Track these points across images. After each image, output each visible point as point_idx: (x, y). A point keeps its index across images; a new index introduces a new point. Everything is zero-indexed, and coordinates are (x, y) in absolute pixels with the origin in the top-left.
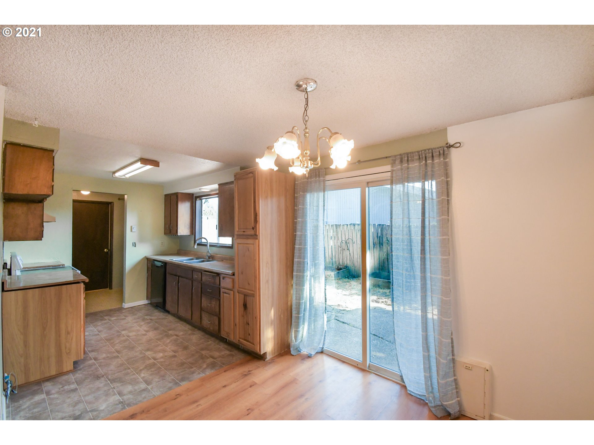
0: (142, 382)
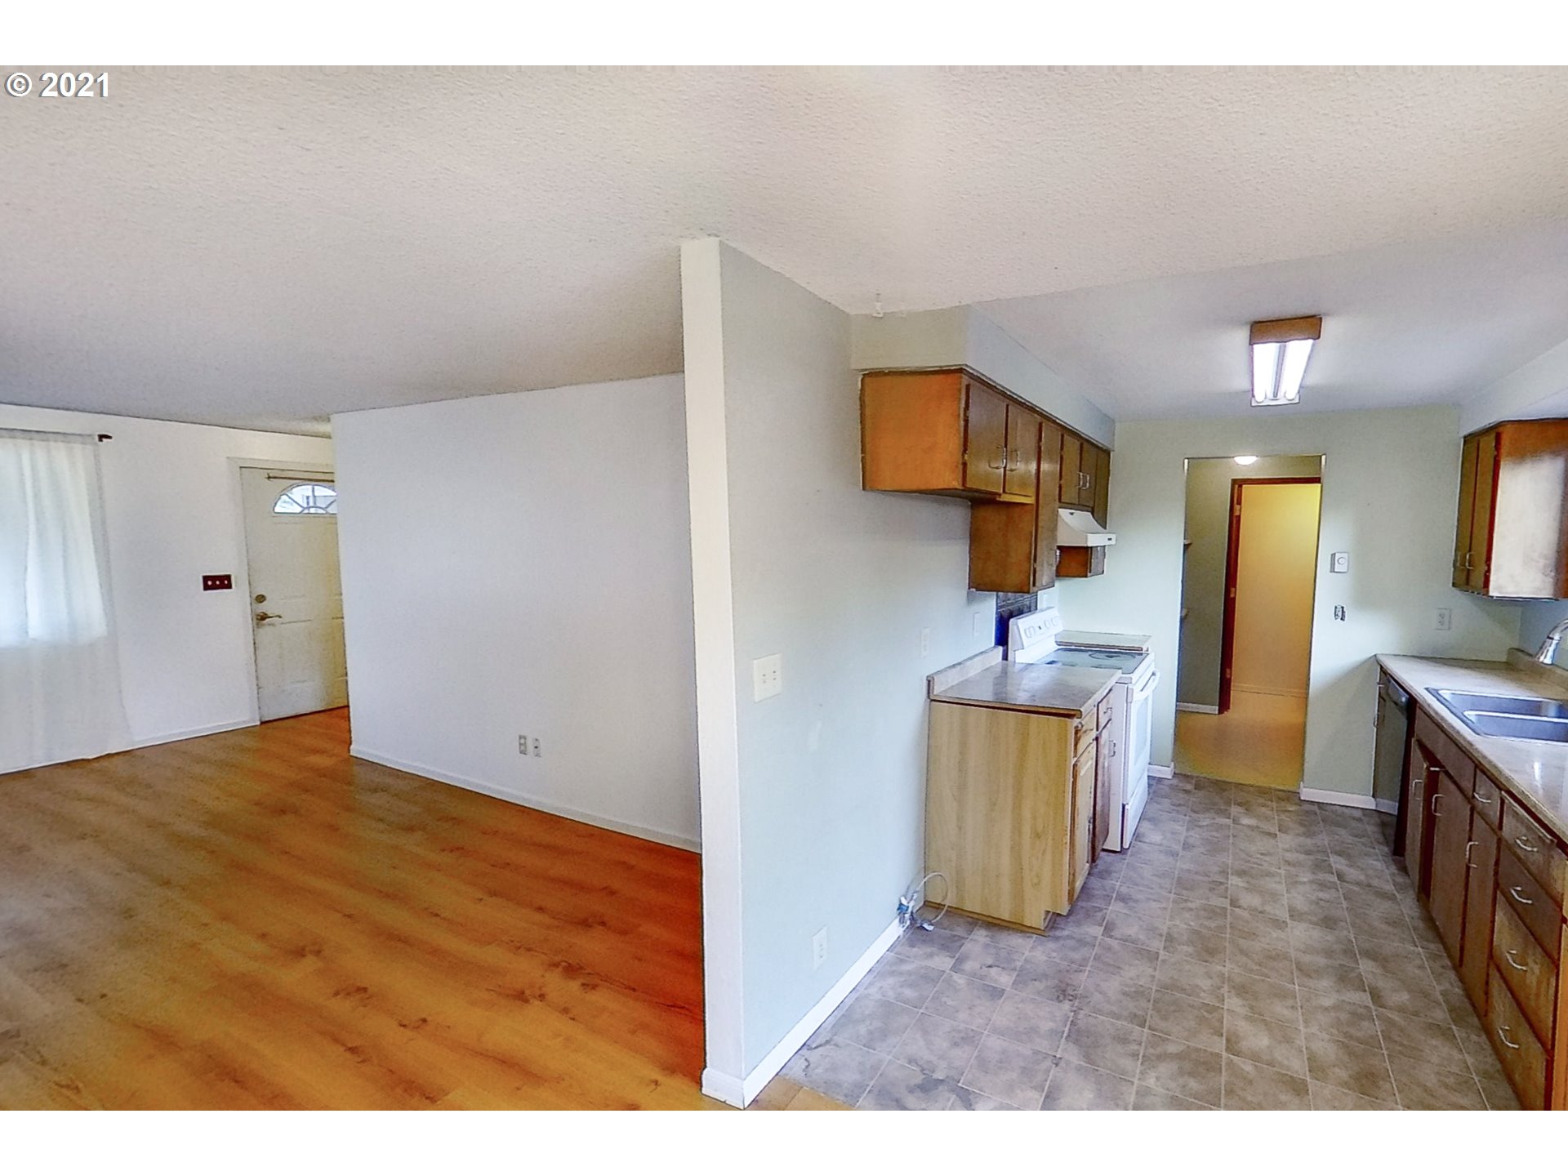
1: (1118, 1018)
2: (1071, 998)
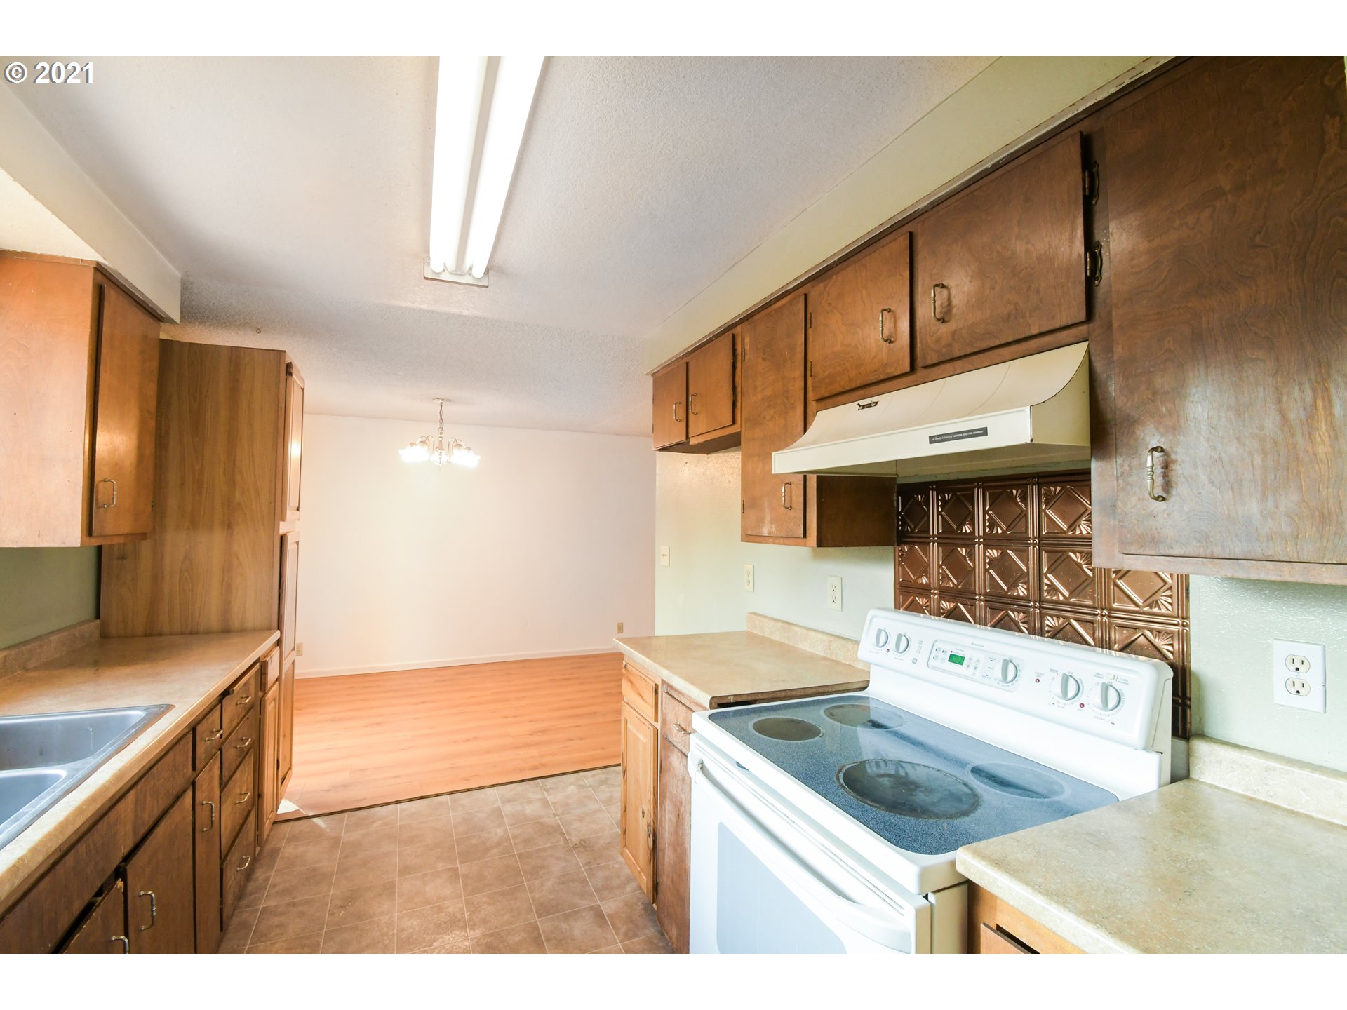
0: (507, 815)
1: (538, 851)
2: (577, 846)
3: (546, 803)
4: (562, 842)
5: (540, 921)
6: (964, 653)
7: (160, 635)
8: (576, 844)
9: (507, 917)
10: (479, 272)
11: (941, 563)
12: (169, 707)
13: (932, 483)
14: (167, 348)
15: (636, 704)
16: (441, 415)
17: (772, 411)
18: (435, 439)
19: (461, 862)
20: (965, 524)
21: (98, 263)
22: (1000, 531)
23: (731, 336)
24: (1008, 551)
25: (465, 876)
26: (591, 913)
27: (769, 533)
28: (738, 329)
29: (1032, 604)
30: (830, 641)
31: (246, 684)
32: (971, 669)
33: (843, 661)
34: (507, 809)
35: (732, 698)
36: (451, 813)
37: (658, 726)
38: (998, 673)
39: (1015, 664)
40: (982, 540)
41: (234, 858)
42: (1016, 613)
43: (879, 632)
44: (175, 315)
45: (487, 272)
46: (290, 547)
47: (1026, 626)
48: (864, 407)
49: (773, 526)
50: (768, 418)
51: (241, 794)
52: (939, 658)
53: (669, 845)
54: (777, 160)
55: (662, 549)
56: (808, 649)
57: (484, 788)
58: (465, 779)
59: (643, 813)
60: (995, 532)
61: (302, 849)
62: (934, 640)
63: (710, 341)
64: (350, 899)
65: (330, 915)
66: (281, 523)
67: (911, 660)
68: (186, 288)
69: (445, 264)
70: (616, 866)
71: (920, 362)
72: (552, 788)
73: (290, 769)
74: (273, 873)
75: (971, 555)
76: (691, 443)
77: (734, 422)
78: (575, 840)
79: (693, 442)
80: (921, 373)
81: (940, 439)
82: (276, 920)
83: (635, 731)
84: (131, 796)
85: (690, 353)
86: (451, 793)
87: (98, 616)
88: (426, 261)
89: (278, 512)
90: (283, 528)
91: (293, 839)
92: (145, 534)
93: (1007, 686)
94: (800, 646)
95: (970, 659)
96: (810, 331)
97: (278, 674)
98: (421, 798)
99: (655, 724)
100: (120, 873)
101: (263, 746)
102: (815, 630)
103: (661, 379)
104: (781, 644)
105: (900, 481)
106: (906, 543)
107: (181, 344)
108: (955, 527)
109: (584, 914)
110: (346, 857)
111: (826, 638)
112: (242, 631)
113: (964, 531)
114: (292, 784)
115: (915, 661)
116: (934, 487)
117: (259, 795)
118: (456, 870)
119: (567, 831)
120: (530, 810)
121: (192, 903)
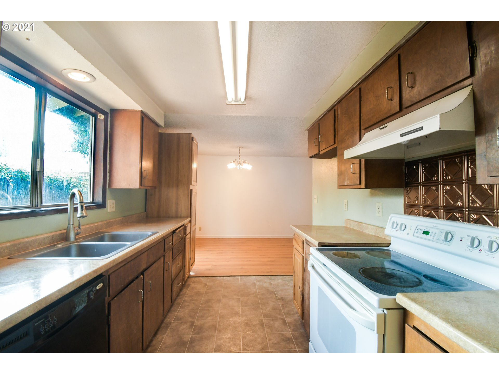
0: (257, 285)
1: (266, 298)
3: (271, 284)
4: (275, 296)
5: (264, 319)
6: (429, 230)
7: (161, 217)
8: (279, 298)
9: (253, 316)
10: (243, 100)
11: (424, 194)
12: (158, 232)
13: (420, 160)
14: (161, 135)
15: (298, 247)
16: (240, 152)
17: (348, 136)
18: (238, 160)
19: (241, 297)
20: (434, 176)
21: (141, 110)
22: (450, 178)
23: (333, 110)
24: (454, 186)
25: (242, 301)
26: (282, 320)
27: (347, 184)
28: (336, 107)
29: (465, 209)
30: (377, 229)
31: (180, 231)
32: (432, 237)
33: (382, 237)
34: (258, 283)
35: (327, 244)
36: (240, 282)
37: (304, 255)
38: (443, 237)
39: (452, 234)
40: (442, 183)
41: (176, 282)
42: (457, 214)
43: (394, 223)
44: (163, 125)
45: (245, 99)
46: (193, 193)
47: (462, 219)
48: (382, 129)
49: (349, 181)
50: (346, 139)
51: (179, 264)
52: (419, 233)
53: (307, 298)
54: (342, 37)
55: (315, 196)
56: (368, 233)
57: (251, 276)
58: (245, 272)
59: (299, 287)
60: (448, 178)
61: (196, 285)
62: (417, 225)
63: (327, 113)
64: (208, 301)
65: (202, 305)
66: (191, 186)
67: (406, 234)
68: (165, 117)
69: (232, 98)
70: (293, 308)
71: (404, 106)
72: (274, 280)
73: (194, 261)
74: (188, 291)
75: (437, 190)
76: (320, 153)
77: (335, 143)
78: (279, 297)
79: (321, 153)
80: (405, 111)
81: (404, 134)
82: (187, 304)
83: (297, 258)
84: (146, 253)
85: (320, 119)
86: (240, 276)
87: (146, 211)
88: (226, 98)
89: (190, 182)
90: (191, 187)
91: (194, 282)
92: (155, 187)
93: (448, 243)
94: (365, 232)
95: (432, 232)
96: (362, 102)
97: (190, 231)
98: (231, 276)
99: (303, 255)
100: (142, 273)
101: (185, 251)
102: (371, 225)
103: (310, 131)
104: (357, 231)
105: (406, 161)
106: (408, 187)
107: (165, 133)
108: (430, 178)
109: (279, 320)
110: (208, 289)
111: (375, 227)
112: (181, 217)
113: (434, 179)
114: (195, 267)
115: (408, 234)
116: (421, 161)
117: (184, 266)
118: (239, 299)
119: (277, 294)
120: (265, 285)
121: (163, 290)
